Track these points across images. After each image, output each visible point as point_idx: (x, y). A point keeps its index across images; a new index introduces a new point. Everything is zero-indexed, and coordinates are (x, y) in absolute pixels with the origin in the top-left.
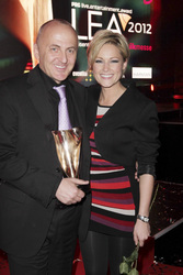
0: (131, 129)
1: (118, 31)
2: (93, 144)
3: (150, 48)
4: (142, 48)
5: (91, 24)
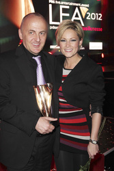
0: (86, 84)
3: (101, 30)
5: (62, 14)
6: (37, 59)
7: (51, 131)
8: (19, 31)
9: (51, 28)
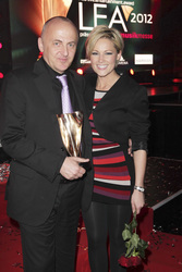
0: (125, 110)
2: (92, 125)
3: (151, 37)
4: (143, 36)
9: (82, 35)
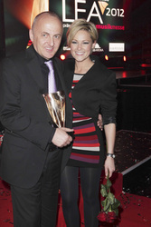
1: (98, 15)
3: (122, 28)
4: (116, 28)
5: (77, 10)
6: (49, 64)
7: (68, 143)
8: (30, 31)
